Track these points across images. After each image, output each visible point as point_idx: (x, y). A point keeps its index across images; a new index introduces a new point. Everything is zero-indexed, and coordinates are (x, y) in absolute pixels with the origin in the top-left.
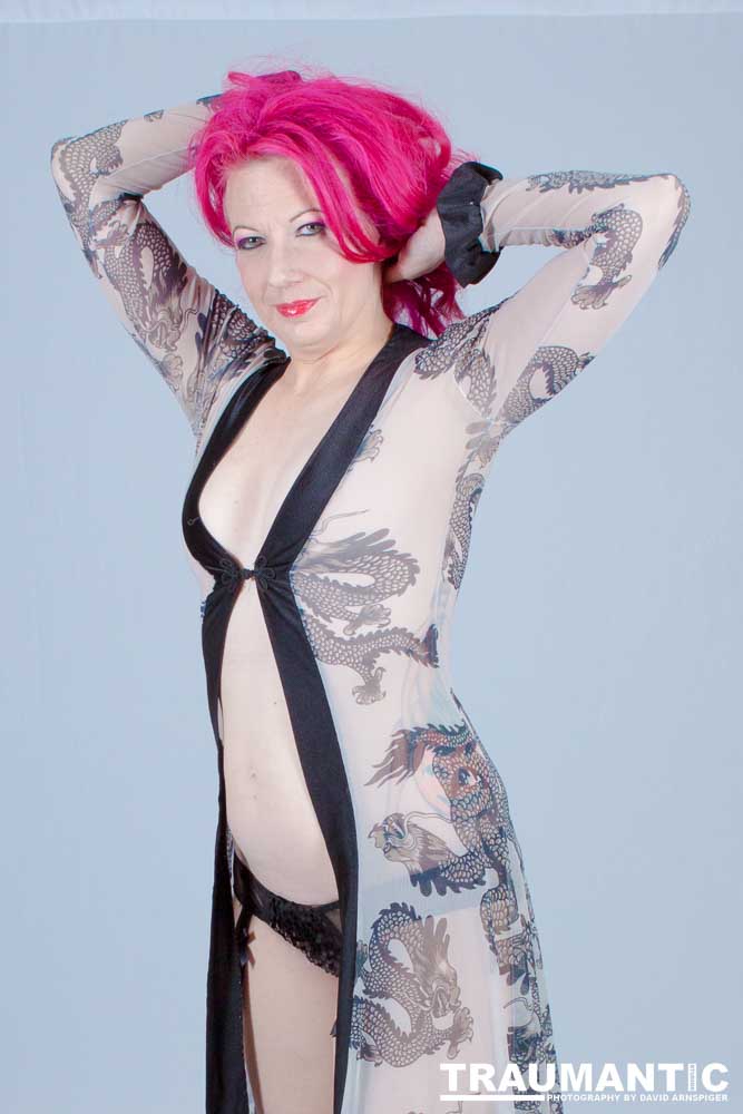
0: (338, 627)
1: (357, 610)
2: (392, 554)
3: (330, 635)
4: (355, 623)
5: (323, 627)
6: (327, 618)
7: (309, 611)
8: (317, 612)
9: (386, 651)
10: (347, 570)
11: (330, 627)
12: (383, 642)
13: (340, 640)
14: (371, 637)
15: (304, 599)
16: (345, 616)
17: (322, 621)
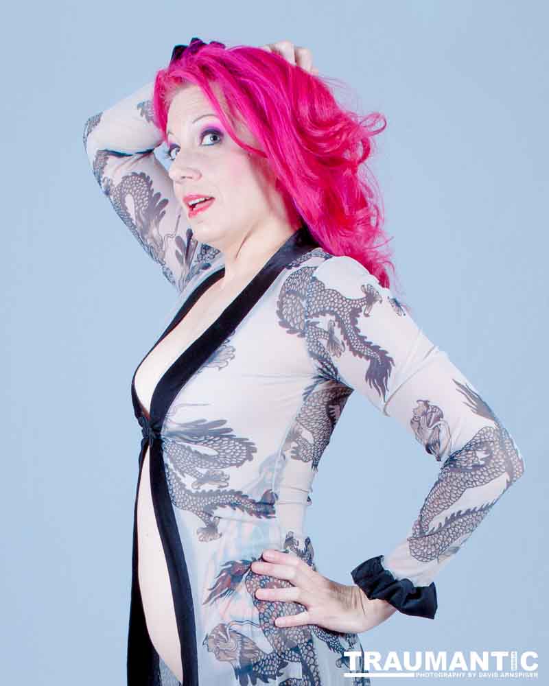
0: (188, 481)
1: (203, 471)
2: (230, 437)
3: (182, 486)
4: (201, 481)
5: (178, 479)
6: (182, 473)
7: (171, 466)
8: (176, 467)
9: (222, 505)
10: (196, 443)
11: (183, 480)
12: (220, 499)
13: (188, 492)
14: (211, 493)
15: (169, 456)
16: (194, 474)
17: (179, 475)
